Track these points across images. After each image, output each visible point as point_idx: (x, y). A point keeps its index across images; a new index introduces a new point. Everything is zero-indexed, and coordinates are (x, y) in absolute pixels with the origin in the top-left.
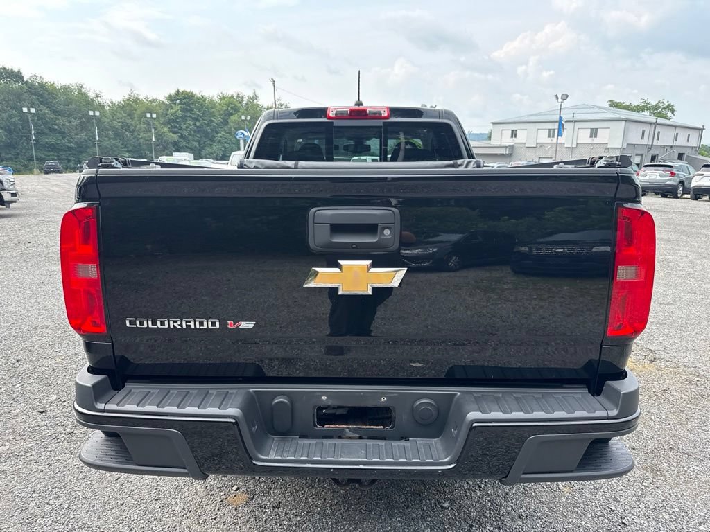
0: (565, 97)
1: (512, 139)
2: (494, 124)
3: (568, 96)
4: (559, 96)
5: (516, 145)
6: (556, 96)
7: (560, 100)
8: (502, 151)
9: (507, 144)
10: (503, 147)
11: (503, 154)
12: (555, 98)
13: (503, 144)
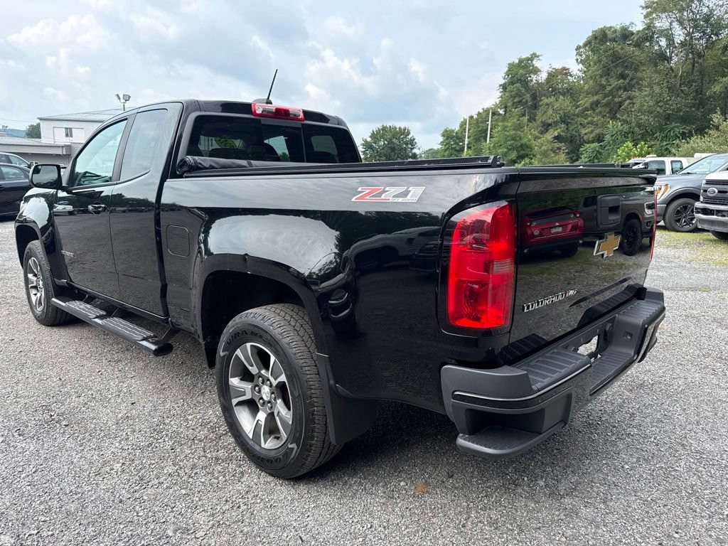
0: (127, 98)
1: (68, 138)
2: (41, 119)
3: (129, 97)
4: (122, 97)
5: (73, 145)
6: (118, 95)
7: (122, 101)
8: (59, 152)
9: (63, 144)
10: (59, 147)
11: (60, 155)
12: (116, 98)
13: (59, 144)
